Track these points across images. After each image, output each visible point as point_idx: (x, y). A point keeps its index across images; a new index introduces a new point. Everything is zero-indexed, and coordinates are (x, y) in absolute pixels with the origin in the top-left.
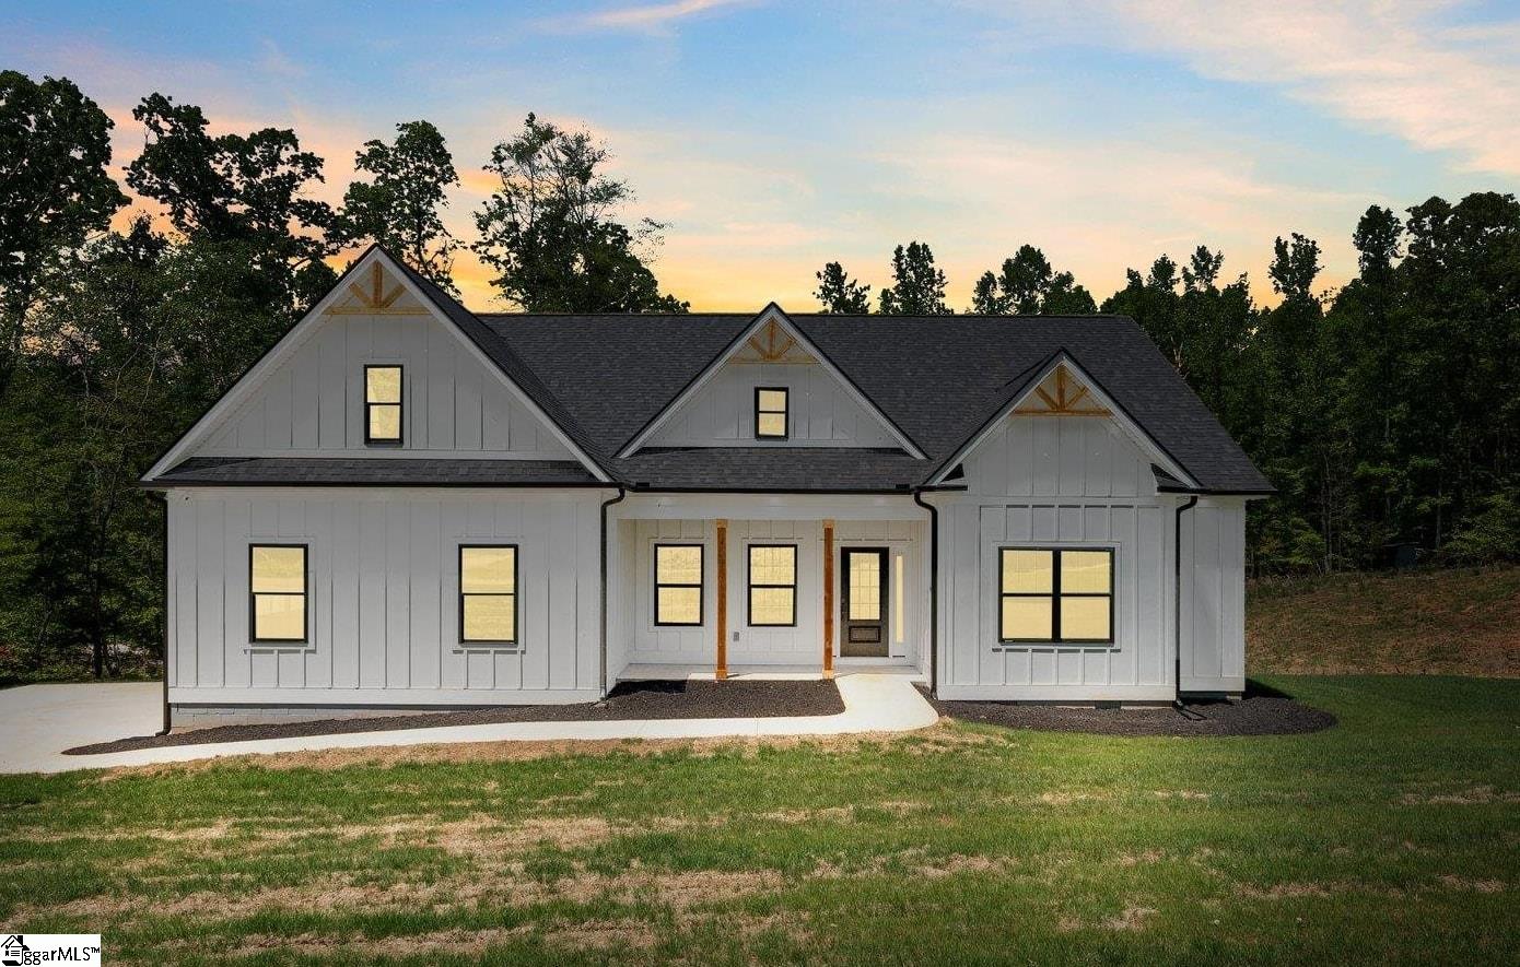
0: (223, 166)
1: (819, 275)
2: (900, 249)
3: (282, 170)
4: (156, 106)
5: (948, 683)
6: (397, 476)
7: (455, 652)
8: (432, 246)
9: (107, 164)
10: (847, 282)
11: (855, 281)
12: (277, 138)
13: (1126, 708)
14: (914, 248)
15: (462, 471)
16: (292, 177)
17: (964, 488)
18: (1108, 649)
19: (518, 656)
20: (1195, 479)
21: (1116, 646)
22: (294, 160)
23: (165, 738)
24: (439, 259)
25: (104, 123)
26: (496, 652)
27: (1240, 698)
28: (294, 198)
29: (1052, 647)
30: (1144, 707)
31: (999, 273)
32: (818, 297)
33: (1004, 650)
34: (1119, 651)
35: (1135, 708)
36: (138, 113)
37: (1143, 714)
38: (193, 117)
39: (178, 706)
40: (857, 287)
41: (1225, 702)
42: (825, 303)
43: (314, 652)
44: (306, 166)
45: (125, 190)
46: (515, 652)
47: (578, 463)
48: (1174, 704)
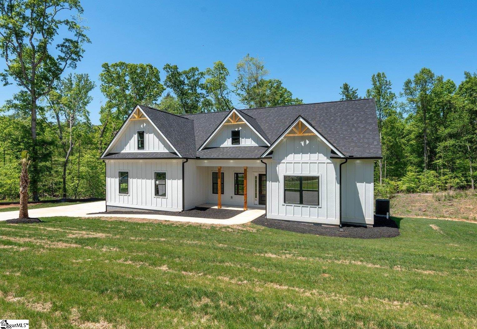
0: (183, 78)
1: (341, 88)
2: (374, 76)
3: (196, 77)
4: (167, 67)
5: (270, 214)
6: (142, 157)
7: (154, 197)
8: (225, 92)
9: (160, 81)
10: (350, 89)
11: (353, 88)
12: (193, 70)
13: (323, 226)
14: (379, 75)
15: (154, 155)
16: (198, 79)
17: (271, 158)
18: (317, 207)
19: (166, 199)
20: (343, 154)
21: (320, 206)
22: (199, 74)
23: (106, 212)
24: (226, 96)
25: (158, 72)
26: (157, 198)
27: (372, 226)
28: (199, 84)
29: (300, 205)
30: (329, 226)
31: (412, 79)
32: (341, 94)
33: (285, 205)
34: (321, 208)
35: (325, 226)
36: (164, 69)
37: (327, 228)
38: (176, 68)
39: (108, 206)
40: (353, 90)
41: (366, 227)
42: (343, 96)
43: (130, 196)
44: (202, 75)
45: (165, 87)
46: (165, 198)
47: (176, 153)
48: (339, 226)
